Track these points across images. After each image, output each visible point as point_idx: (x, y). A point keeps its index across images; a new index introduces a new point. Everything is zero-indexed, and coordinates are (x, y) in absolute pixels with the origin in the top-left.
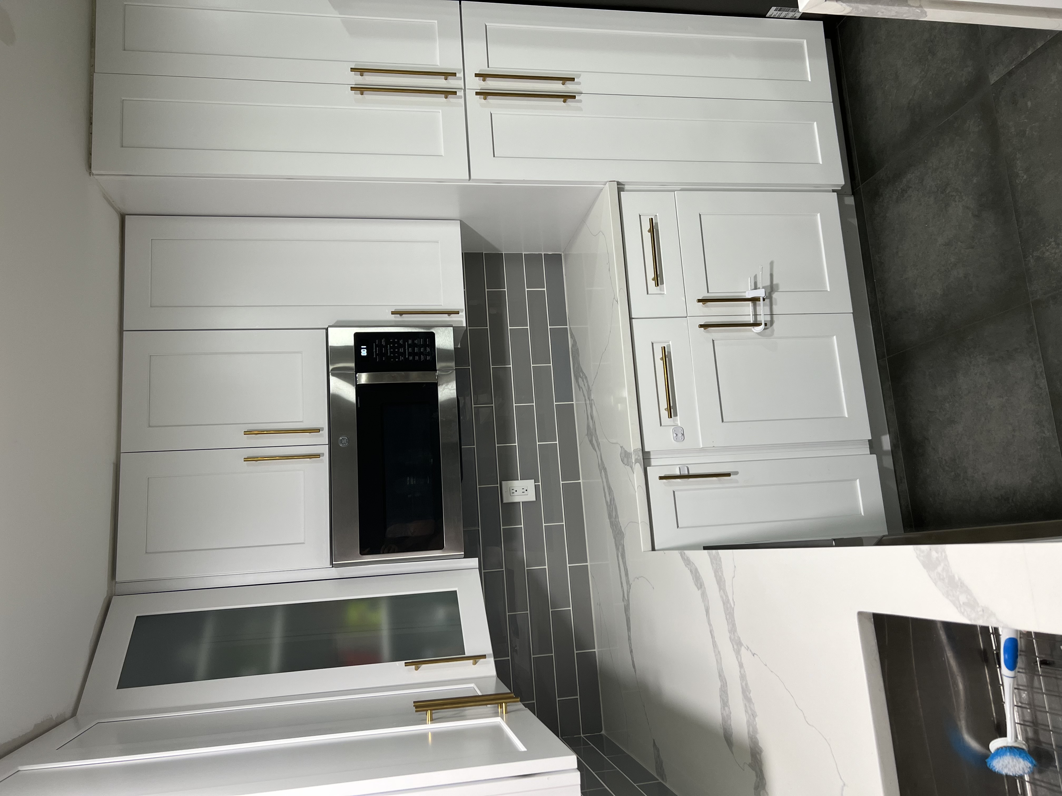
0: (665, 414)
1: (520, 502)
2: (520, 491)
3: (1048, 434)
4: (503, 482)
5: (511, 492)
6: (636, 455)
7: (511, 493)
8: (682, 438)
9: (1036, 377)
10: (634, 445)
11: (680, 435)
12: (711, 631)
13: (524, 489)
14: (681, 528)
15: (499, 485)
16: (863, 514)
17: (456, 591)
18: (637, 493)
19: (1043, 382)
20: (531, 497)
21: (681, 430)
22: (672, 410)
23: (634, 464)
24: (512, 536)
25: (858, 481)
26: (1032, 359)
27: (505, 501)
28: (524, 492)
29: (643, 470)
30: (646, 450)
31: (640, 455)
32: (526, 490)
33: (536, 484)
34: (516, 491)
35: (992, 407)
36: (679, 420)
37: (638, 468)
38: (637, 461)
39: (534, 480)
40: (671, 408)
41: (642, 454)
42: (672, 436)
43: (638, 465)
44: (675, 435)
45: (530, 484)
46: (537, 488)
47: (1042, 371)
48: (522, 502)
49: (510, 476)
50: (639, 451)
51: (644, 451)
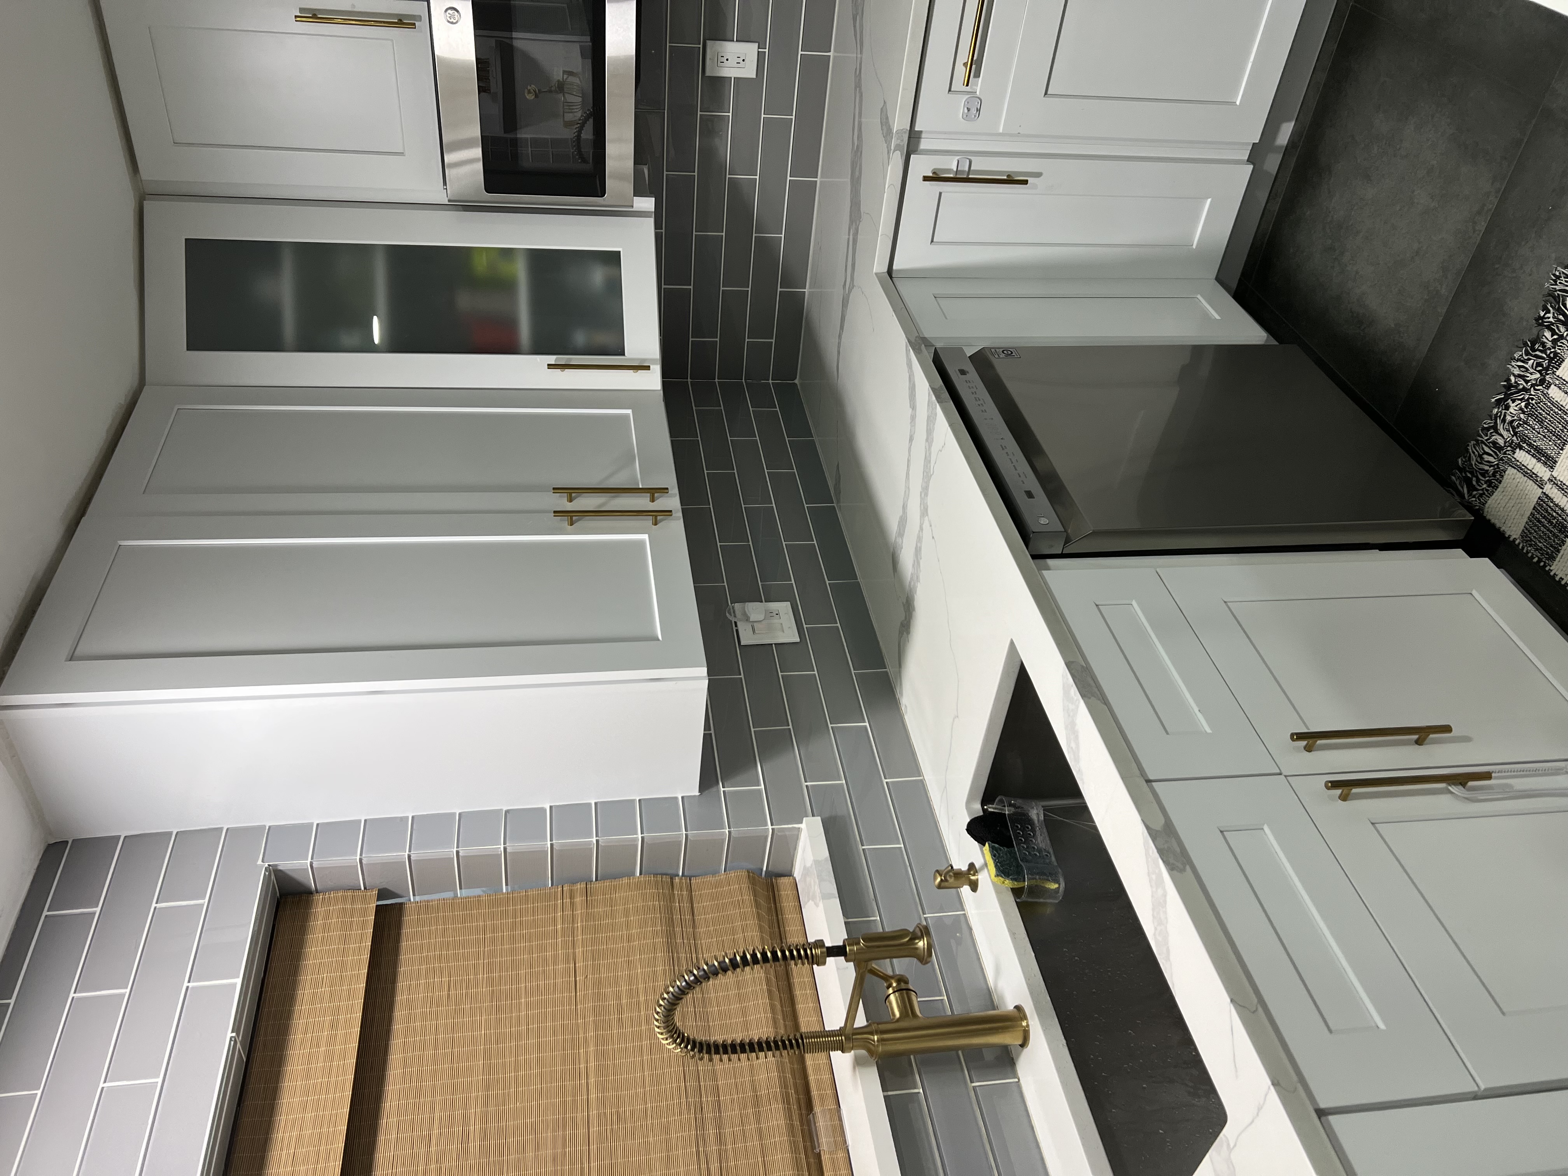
0: (961, 72)
1: (731, 78)
2: (733, 61)
3: (1443, 291)
4: (709, 43)
5: (720, 60)
6: (897, 139)
7: (719, 62)
8: (975, 116)
9: (1479, 213)
10: (900, 122)
11: (973, 111)
12: (909, 461)
13: (738, 57)
14: (939, 243)
15: (701, 46)
16: (1194, 247)
17: (620, 251)
18: (885, 194)
19: (1482, 226)
20: (750, 71)
21: (978, 103)
22: (974, 66)
23: (892, 151)
24: (711, 128)
25: (1209, 200)
26: (1492, 184)
27: (708, 74)
28: (739, 63)
29: (904, 162)
30: (917, 128)
31: (905, 140)
32: (743, 60)
33: (760, 50)
34: (727, 60)
35: (1416, 201)
36: (978, 85)
37: (897, 159)
38: (898, 148)
39: (757, 44)
40: (973, 63)
41: (907, 138)
42: (962, 110)
43: (898, 153)
44: (966, 111)
45: (750, 50)
46: (760, 56)
47: (1490, 210)
48: (734, 78)
49: (720, 34)
50: (905, 132)
51: (913, 129)
